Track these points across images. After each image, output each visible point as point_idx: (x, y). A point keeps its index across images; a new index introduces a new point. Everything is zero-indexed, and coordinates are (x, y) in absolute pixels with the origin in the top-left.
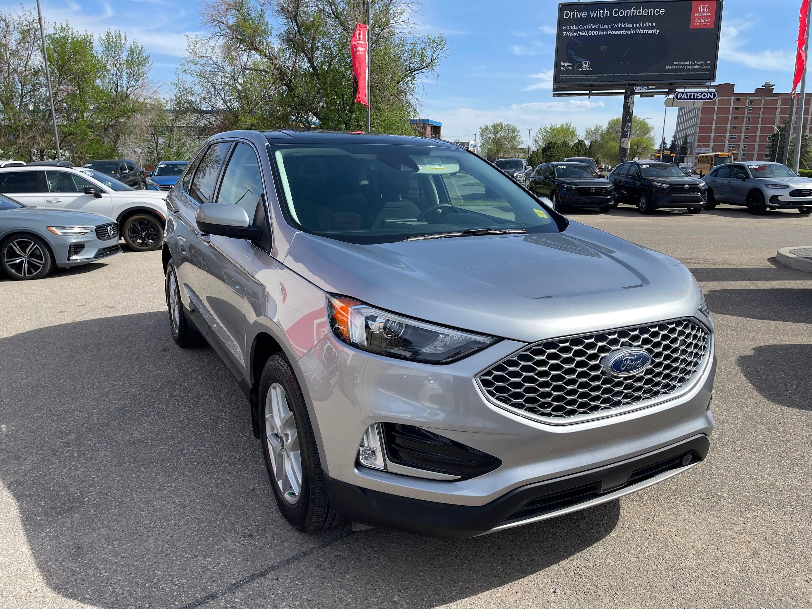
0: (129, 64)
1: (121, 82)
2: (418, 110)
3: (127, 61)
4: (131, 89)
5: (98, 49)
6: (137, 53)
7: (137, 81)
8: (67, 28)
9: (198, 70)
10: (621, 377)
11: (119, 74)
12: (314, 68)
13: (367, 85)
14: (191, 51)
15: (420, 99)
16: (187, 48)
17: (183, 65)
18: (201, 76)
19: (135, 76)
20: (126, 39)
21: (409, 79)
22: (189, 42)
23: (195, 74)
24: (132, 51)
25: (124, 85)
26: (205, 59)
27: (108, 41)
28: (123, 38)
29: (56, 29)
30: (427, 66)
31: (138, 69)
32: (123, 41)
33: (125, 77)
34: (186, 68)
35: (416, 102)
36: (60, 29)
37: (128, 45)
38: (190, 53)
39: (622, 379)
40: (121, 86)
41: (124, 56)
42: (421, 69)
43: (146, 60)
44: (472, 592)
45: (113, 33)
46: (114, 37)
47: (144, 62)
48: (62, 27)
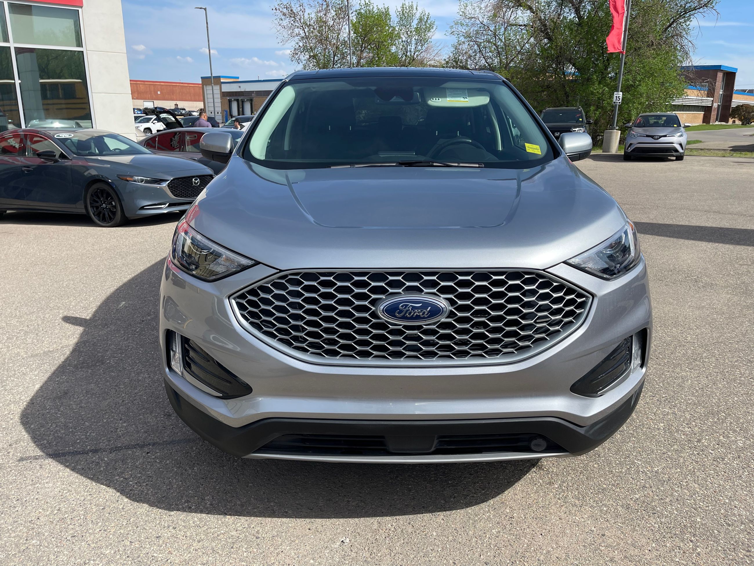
0: (418, 30)
1: (410, 47)
2: (691, 54)
3: (416, 28)
4: (417, 53)
5: (394, 20)
6: (425, 21)
7: (422, 46)
8: (369, 4)
9: (464, 31)
10: (400, 325)
11: (409, 41)
12: (580, 17)
13: (623, 30)
14: (461, 13)
15: (694, 42)
16: (459, 11)
17: (452, 27)
18: (468, 36)
19: (422, 41)
20: (417, 9)
21: (682, 20)
22: (461, 5)
23: (461, 34)
24: (421, 20)
25: (412, 50)
26: (473, 20)
27: (403, 12)
28: (415, 8)
29: (361, 6)
30: (706, 5)
31: (425, 35)
32: (414, 11)
33: (414, 42)
34: (454, 29)
35: (690, 44)
36: (364, 5)
37: (418, 15)
38: (460, 15)
39: (401, 327)
40: (410, 51)
41: (414, 24)
42: (698, 9)
43: (431, 26)
44: (273, 514)
45: (407, 4)
46: (408, 8)
47: (429, 29)
48: (365, 3)
